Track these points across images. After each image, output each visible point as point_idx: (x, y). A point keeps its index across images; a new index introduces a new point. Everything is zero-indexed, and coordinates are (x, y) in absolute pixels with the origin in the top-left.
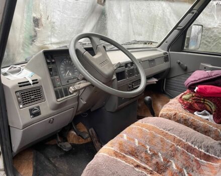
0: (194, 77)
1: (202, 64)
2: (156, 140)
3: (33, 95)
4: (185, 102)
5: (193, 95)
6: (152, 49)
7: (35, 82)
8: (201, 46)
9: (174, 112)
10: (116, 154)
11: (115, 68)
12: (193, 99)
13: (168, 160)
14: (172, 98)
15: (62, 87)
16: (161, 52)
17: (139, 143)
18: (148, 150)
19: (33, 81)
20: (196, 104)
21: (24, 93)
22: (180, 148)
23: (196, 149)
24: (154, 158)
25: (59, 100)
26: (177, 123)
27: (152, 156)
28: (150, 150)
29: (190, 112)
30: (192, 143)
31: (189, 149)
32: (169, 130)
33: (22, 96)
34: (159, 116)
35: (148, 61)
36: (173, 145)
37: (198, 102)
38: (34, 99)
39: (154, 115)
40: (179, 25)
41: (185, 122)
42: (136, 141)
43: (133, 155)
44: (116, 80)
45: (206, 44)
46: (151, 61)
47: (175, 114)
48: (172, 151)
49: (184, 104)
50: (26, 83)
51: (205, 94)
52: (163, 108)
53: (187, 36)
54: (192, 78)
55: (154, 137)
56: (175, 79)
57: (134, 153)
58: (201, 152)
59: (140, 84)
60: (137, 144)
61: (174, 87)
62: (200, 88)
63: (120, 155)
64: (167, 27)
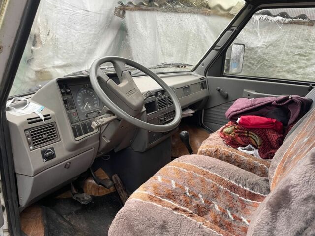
0: (236, 107)
1: (245, 91)
2: (195, 181)
3: (45, 134)
4: (227, 136)
5: (236, 127)
6: (185, 73)
7: (47, 117)
8: (243, 68)
9: (214, 148)
10: (151, 198)
11: (145, 98)
12: (236, 132)
13: (210, 201)
14: (212, 132)
15: (80, 123)
16: (196, 77)
17: (176, 185)
18: (187, 191)
19: (44, 116)
20: (239, 138)
21: (34, 132)
22: (222, 187)
23: (240, 187)
24: (194, 200)
25: (77, 139)
26: (218, 160)
27: (191, 198)
28: (189, 192)
29: (233, 148)
30: (236, 182)
31: (233, 188)
32: (210, 169)
33: (32, 135)
34: (198, 153)
35: (182, 88)
36: (215, 185)
37: (242, 136)
38: (46, 139)
39: (191, 152)
40: (217, 45)
41: (228, 159)
42: (173, 182)
43: (170, 198)
44: (145, 112)
45: (249, 67)
46: (186, 88)
47: (216, 151)
48: (214, 192)
49: (226, 138)
50: (37, 120)
51: (248, 125)
52: (202, 144)
53: (227, 58)
54: (234, 107)
55: (193, 177)
56: (215, 109)
57: (171, 196)
58: (245, 190)
59: (175, 116)
60: (174, 186)
61: (214, 119)
62: (242, 119)
63: (156, 199)
64: (203, 46)
